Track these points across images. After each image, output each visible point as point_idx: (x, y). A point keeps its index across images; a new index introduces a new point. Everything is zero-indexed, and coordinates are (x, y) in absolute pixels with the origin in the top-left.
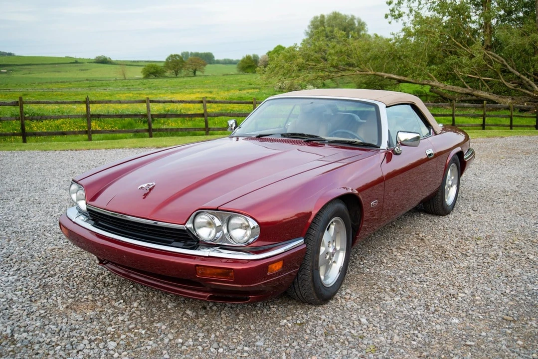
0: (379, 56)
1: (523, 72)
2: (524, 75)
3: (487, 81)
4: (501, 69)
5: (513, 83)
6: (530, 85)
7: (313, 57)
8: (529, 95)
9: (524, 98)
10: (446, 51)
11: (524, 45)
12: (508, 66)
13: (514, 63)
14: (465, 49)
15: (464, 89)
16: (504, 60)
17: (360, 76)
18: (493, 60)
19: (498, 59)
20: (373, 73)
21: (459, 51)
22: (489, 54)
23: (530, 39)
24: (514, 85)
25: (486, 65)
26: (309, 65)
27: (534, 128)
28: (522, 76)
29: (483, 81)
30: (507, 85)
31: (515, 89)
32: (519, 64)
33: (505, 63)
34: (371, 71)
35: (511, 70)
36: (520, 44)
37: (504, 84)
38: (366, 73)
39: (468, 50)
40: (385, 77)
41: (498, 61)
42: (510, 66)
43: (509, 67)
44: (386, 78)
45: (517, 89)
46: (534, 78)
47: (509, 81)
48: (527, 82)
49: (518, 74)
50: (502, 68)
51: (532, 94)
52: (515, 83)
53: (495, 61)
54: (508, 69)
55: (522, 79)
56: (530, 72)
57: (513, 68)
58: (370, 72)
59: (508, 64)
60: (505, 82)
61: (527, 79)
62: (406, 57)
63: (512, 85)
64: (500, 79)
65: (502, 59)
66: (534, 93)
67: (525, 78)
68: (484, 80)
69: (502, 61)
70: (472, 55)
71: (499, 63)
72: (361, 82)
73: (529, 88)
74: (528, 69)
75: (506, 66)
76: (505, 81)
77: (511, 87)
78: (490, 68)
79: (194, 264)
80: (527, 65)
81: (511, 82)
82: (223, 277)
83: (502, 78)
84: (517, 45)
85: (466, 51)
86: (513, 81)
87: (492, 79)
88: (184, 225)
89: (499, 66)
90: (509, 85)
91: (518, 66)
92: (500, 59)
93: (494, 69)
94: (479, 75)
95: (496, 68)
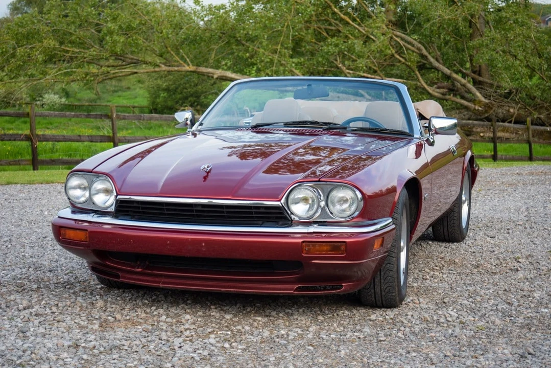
0: (201, 38)
1: (455, 68)
2: (457, 73)
4: (418, 62)
5: (438, 88)
6: (469, 91)
7: (73, 38)
8: (467, 108)
9: (460, 113)
10: (320, 28)
11: (456, 20)
12: (429, 57)
13: (439, 53)
14: (356, 26)
16: (422, 47)
17: (156, 75)
18: (404, 46)
19: (413, 46)
20: (192, 68)
21: (344, 30)
22: (397, 36)
23: (466, 10)
24: (442, 90)
25: (393, 55)
26: (67, 52)
27: (491, 160)
28: (455, 75)
30: (431, 91)
31: (443, 97)
32: (447, 54)
33: (424, 52)
34: (188, 65)
35: (436, 64)
36: (449, 19)
37: (424, 89)
38: (179, 68)
39: (361, 29)
40: (215, 76)
41: (413, 48)
42: (433, 57)
43: (432, 60)
44: (217, 78)
45: (448, 97)
46: (473, 79)
47: (431, 84)
48: (464, 85)
49: (447, 71)
50: (420, 62)
51: (473, 106)
52: (443, 88)
53: (407, 49)
54: (431, 63)
55: (455, 79)
56: (466, 69)
57: (437, 60)
58: (187, 68)
59: (430, 53)
60: (426, 86)
61: (463, 81)
62: (252, 39)
63: (438, 90)
66: (475, 105)
67: (458, 77)
69: (419, 49)
70: (368, 37)
71: (413, 52)
72: (159, 87)
73: (467, 95)
74: (462, 63)
75: (426, 57)
76: (426, 83)
77: (436, 94)
78: (400, 61)
79: (300, 241)
80: (461, 56)
81: (436, 86)
82: (333, 253)
83: (420, 78)
84: (444, 20)
85: (359, 30)
86: (439, 84)
87: (405, 81)
88: (280, 201)
89: (415, 57)
90: (433, 91)
91: (445, 58)
92: (415, 46)
93: (407, 63)
94: (381, 74)
95: (410, 61)
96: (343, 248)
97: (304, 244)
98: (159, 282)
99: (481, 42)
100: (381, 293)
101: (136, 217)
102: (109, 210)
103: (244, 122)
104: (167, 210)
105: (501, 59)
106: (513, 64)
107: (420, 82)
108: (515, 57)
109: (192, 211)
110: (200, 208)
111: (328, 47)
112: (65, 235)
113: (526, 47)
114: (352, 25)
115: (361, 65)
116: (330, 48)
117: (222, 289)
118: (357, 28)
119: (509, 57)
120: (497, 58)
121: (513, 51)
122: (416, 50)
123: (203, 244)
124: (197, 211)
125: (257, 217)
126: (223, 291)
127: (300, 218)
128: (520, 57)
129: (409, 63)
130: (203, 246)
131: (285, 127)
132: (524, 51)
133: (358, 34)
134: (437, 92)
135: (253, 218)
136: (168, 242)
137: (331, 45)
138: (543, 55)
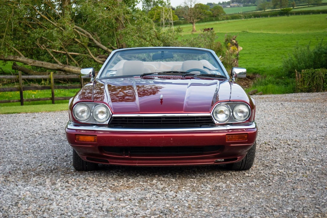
1: (109, 46)
2: (110, 48)
3: (74, 56)
5: (100, 58)
10: (27, 23)
12: (94, 40)
13: (99, 38)
14: (51, 22)
15: (55, 65)
16: (90, 34)
18: (80, 34)
19: (84, 33)
24: (102, 59)
25: (74, 39)
28: (109, 51)
29: (70, 56)
30: (96, 60)
32: (104, 38)
33: (91, 37)
36: (107, 18)
41: (84, 35)
43: (96, 41)
47: (96, 56)
49: (104, 48)
50: (89, 43)
53: (82, 35)
56: (115, 46)
57: (99, 42)
59: (94, 38)
60: (93, 57)
63: (100, 59)
64: (88, 53)
65: (88, 33)
68: (70, 54)
69: (88, 35)
74: (113, 43)
75: (92, 40)
76: (93, 55)
77: (100, 62)
78: (78, 43)
79: (225, 134)
80: (112, 40)
81: (98, 57)
82: (242, 140)
83: (90, 52)
84: (104, 18)
85: (53, 24)
86: (100, 56)
87: (80, 54)
88: (210, 113)
89: (86, 40)
90: (98, 59)
91: (103, 40)
92: (86, 33)
93: (82, 44)
94: (66, 50)
95: (84, 42)
96: (246, 137)
97: (227, 136)
98: (136, 163)
99: (125, 31)
100: (246, 162)
101: (124, 126)
102: (105, 123)
103: (110, 74)
104: (145, 121)
105: (138, 41)
106: (145, 43)
107: (90, 55)
108: (145, 39)
109: (160, 121)
110: (164, 119)
111: (34, 34)
112: (78, 139)
113: (151, 34)
114: (49, 21)
115: (57, 45)
116: (35, 35)
117: (174, 164)
118: (51, 23)
119: (142, 39)
120: (135, 40)
121: (144, 36)
122: (86, 36)
123: (172, 139)
124: (163, 121)
125: (197, 123)
126: (175, 165)
127: (219, 122)
128: (148, 39)
129: (84, 44)
130: (171, 140)
131: (158, 75)
132: (150, 36)
133: (52, 26)
134: (100, 60)
135: (194, 123)
136: (150, 139)
137: (36, 33)
138: (160, 39)
